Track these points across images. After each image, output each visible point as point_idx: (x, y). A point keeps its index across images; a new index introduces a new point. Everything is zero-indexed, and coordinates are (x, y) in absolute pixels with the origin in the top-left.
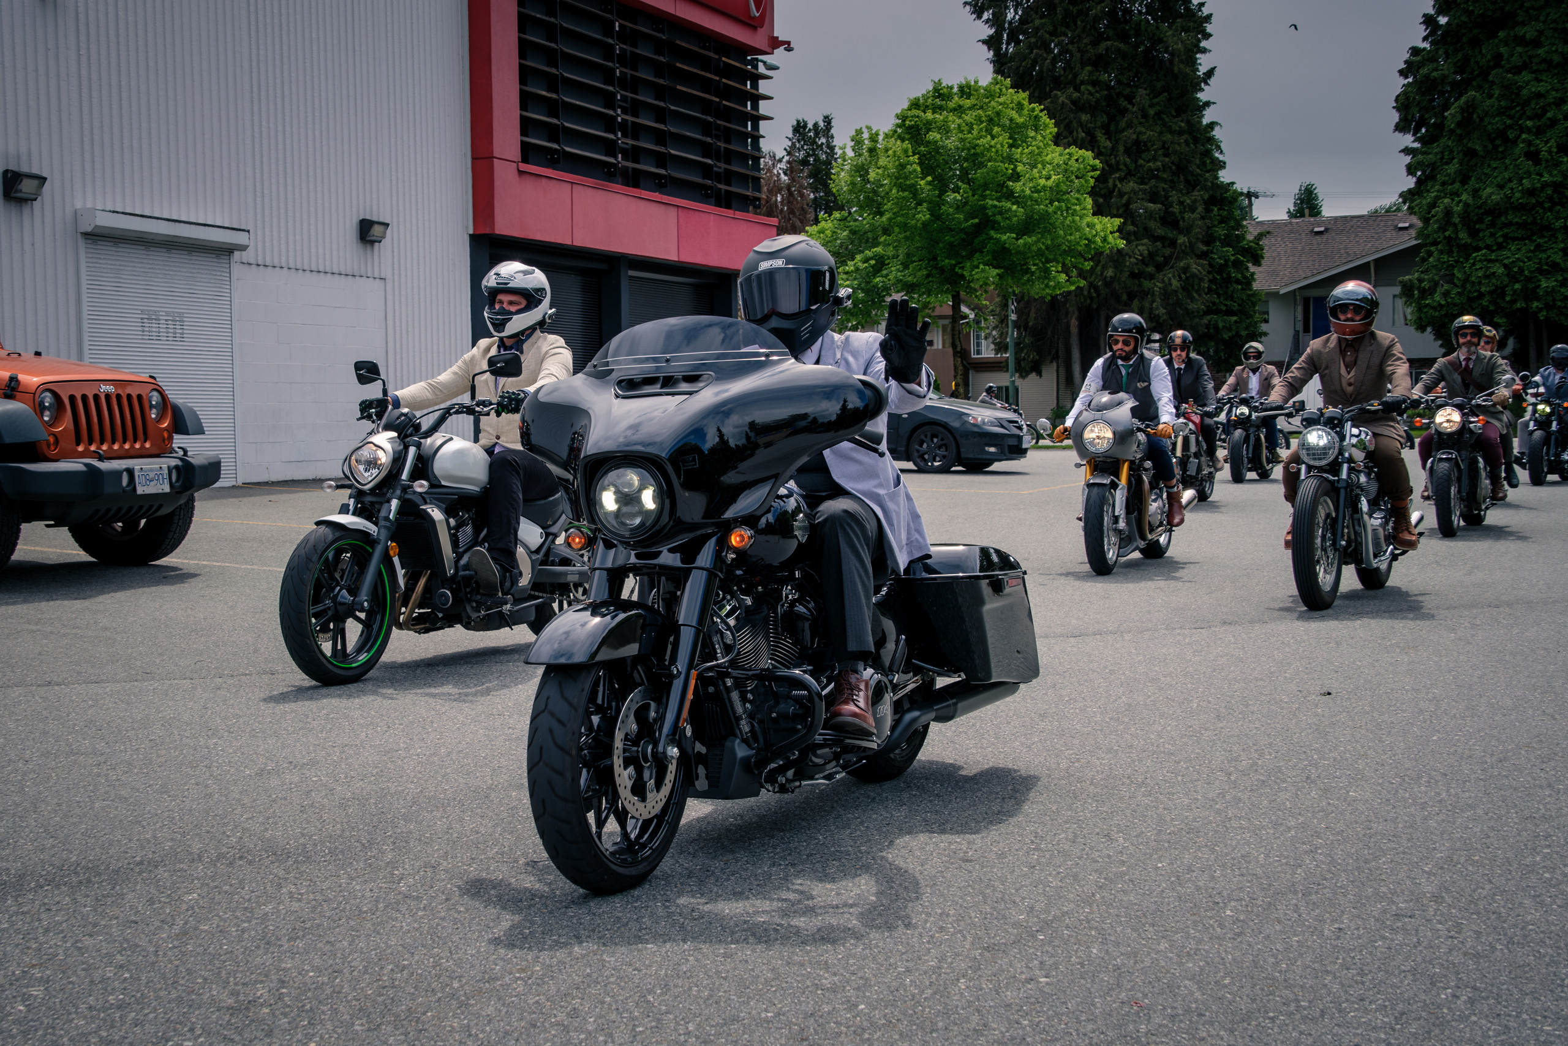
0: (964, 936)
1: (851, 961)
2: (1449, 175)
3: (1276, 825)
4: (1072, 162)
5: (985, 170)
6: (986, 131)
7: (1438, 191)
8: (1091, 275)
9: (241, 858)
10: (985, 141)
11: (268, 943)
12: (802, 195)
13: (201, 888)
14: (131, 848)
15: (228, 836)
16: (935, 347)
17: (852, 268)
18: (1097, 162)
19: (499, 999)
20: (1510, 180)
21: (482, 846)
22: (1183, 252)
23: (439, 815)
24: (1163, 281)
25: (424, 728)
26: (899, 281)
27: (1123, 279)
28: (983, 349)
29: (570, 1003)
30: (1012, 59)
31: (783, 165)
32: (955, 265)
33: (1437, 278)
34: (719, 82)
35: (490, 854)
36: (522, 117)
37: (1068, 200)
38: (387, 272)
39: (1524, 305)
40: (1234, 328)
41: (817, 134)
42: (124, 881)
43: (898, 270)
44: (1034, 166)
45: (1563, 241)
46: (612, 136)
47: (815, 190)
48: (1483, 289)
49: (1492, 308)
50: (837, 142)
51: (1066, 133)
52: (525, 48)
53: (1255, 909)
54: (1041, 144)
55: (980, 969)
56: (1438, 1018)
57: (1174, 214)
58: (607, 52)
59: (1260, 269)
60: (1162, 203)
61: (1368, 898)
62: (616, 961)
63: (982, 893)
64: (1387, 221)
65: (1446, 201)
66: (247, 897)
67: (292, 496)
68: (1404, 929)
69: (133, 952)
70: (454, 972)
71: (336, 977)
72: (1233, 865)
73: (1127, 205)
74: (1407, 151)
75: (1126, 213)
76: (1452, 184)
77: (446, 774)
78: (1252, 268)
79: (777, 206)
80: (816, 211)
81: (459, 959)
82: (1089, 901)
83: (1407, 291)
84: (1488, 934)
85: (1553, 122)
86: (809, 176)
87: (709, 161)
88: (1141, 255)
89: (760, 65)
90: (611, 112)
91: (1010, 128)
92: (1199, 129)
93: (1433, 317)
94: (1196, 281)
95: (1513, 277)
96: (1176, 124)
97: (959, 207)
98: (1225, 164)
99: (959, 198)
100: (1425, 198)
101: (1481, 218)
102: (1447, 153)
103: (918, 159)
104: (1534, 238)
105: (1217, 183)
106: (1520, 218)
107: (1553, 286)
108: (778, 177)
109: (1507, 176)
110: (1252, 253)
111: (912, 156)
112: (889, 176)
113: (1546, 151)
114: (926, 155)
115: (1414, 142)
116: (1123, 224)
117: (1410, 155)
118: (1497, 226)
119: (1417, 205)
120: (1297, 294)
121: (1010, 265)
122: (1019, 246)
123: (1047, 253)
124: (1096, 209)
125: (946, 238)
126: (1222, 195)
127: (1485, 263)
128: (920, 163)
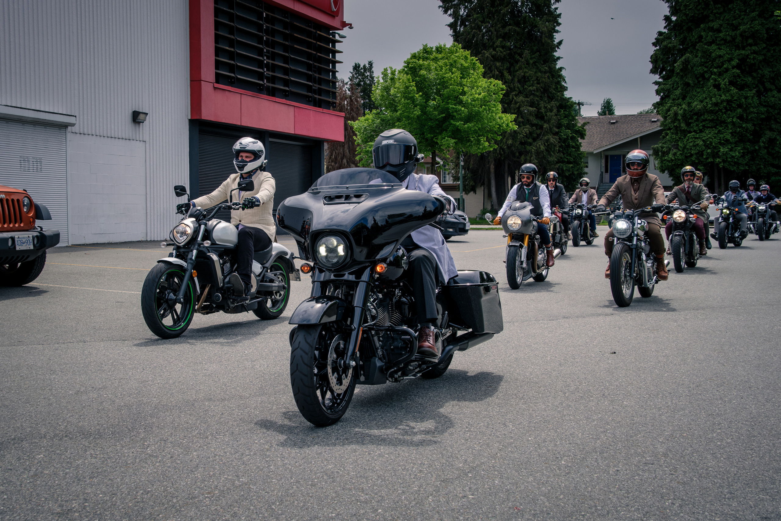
0: (432, 475)
1: (375, 488)
2: (677, 95)
3: (587, 418)
4: (492, 86)
5: (448, 90)
6: (449, 70)
7: (671, 103)
8: (501, 143)
9: (66, 436)
10: (449, 75)
11: (79, 480)
12: (357, 101)
13: (45, 452)
14: (9, 431)
15: (60, 425)
18: (504, 86)
19: (197, 508)
20: (706, 98)
21: (190, 430)
22: (546, 132)
23: (168, 414)
24: (536, 147)
25: (161, 370)
27: (517, 145)
28: (447, 179)
29: (233, 510)
30: (463, 34)
31: (348, 86)
32: (433, 137)
33: (670, 146)
34: (316, 44)
35: (194, 434)
36: (216, 60)
37: (489, 105)
38: (146, 138)
39: (712, 160)
40: (571, 170)
41: (365, 71)
42: (5, 448)
44: (473, 88)
45: (731, 129)
46: (261, 70)
47: (364, 99)
48: (692, 152)
49: (697, 161)
50: (375, 75)
51: (489, 72)
52: (218, 25)
53: (576, 461)
54: (476, 77)
55: (439, 491)
56: (664, 515)
57: (542, 113)
58: (260, 28)
59: (584, 141)
60: (536, 108)
61: (632, 455)
62: (257, 488)
63: (441, 453)
64: (646, 118)
65: (675, 108)
66: (69, 456)
67: (96, 251)
68: (649, 470)
69: (9, 485)
70: (174, 494)
71: (114, 497)
72: (566, 439)
73: (519, 108)
74: (656, 83)
75: (519, 112)
76: (678, 100)
77: (172, 393)
78: (580, 140)
79: (344, 107)
80: (364, 109)
81: (177, 487)
82: (494, 457)
83: (656, 152)
84: (690, 473)
85: (727, 70)
86: (361, 92)
87: (311, 84)
88: (526, 133)
89: (337, 35)
90: (261, 58)
91: (461, 69)
92: (554, 71)
93: (668, 165)
94: (553, 146)
95: (707, 146)
96: (543, 68)
97: (435, 108)
98: (567, 88)
99: (436, 104)
100: (665, 106)
101: (692, 117)
102: (675, 84)
103: (415, 84)
104: (718, 127)
105: (563, 98)
106: (711, 117)
107: (726, 151)
108: (345, 92)
109: (704, 96)
110: (580, 133)
111: (412, 82)
112: (400, 92)
113: (723, 84)
114: (419, 82)
115: (659, 78)
116: (517, 117)
117: (657, 85)
118: (700, 121)
119: (661, 110)
120: (602, 153)
121: (461, 138)
122: (465, 128)
123: (479, 131)
124: (503, 110)
125: (429, 123)
126: (565, 103)
127: (693, 139)
128: (416, 86)
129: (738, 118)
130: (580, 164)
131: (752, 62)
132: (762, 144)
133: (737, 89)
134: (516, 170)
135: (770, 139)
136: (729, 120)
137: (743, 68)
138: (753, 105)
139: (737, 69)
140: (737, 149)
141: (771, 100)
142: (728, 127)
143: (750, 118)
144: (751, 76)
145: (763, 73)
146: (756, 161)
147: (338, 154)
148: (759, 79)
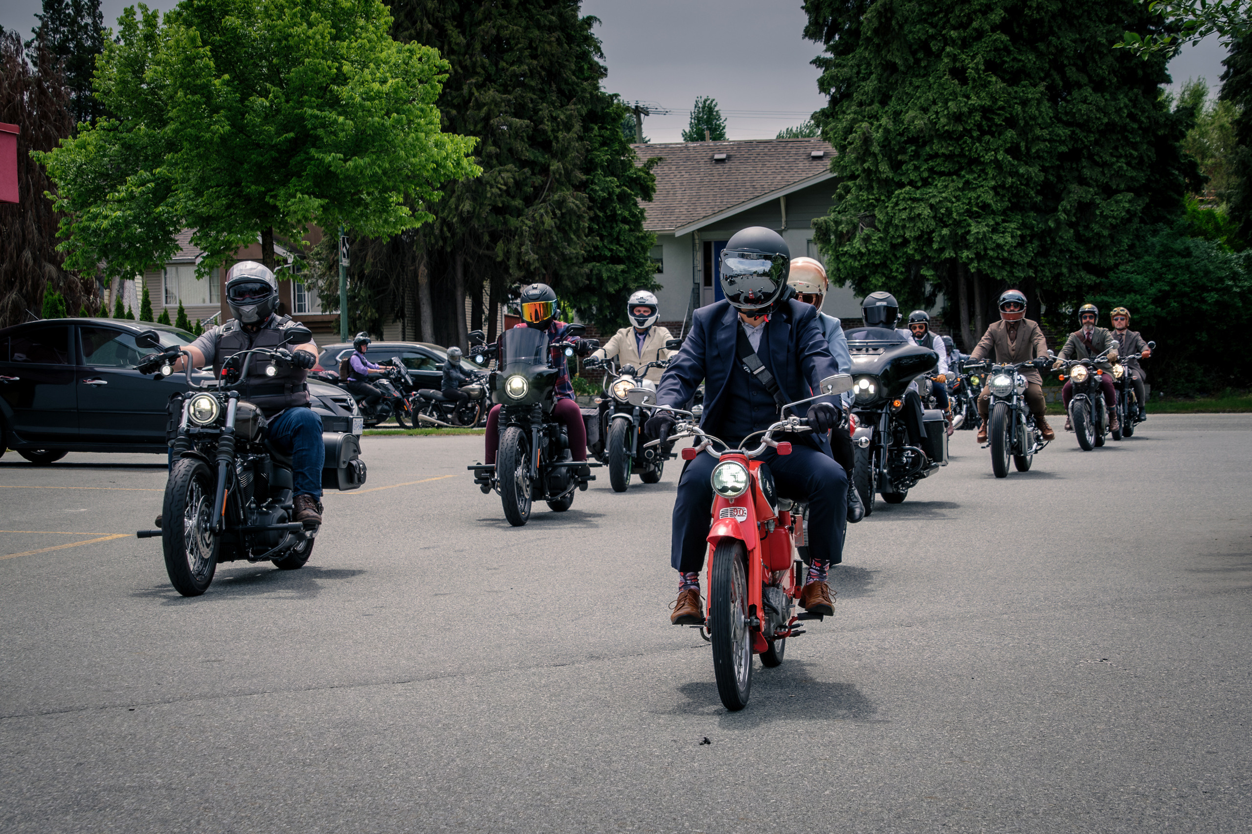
2: (867, 94)
4: (414, 61)
5: (301, 68)
6: (302, 16)
7: (855, 113)
8: (443, 211)
10: (301, 29)
12: (57, 93)
17: (123, 194)
18: (445, 62)
20: (934, 103)
22: (557, 181)
24: (533, 219)
26: (190, 213)
27: (484, 215)
28: (307, 303)
31: (32, 52)
32: (265, 193)
33: (856, 220)
37: (409, 110)
39: (953, 254)
40: (621, 279)
43: (188, 198)
44: (365, 66)
45: (994, 178)
47: (78, 88)
48: (907, 235)
49: (918, 257)
50: (105, 24)
51: (407, 24)
54: (374, 37)
57: (544, 132)
59: (651, 205)
60: (530, 119)
64: (798, 147)
65: (865, 125)
73: (487, 118)
74: (819, 62)
75: (486, 130)
76: (870, 105)
78: (642, 204)
79: (23, 107)
80: (76, 118)
83: (823, 235)
86: (69, 68)
88: (505, 184)
91: (334, 14)
92: (573, 25)
93: (852, 267)
94: (574, 218)
95: (941, 220)
96: (545, 17)
97: (269, 116)
98: (606, 70)
99: (268, 104)
100: (840, 120)
101: (904, 148)
102: (864, 67)
103: (211, 51)
104: (963, 173)
105: (597, 95)
106: (947, 148)
107: (984, 232)
108: (23, 68)
109: (931, 98)
110: (641, 184)
111: (203, 47)
112: (172, 74)
113: (972, 69)
114: (221, 47)
115: (826, 51)
116: (481, 144)
117: (822, 67)
118: (922, 158)
119: (831, 130)
120: (696, 237)
121: (337, 194)
122: (348, 170)
123: (384, 178)
124: (447, 123)
125: (253, 156)
126: (603, 109)
127: (909, 202)
128: (213, 56)
129: (1007, 151)
130: (642, 265)
131: (1036, 16)
132: (1063, 216)
133: (1004, 80)
134: (483, 279)
135: (1080, 203)
136: (989, 157)
137: (1017, 30)
138: (1040, 121)
139: (1003, 32)
140: (1009, 227)
141: (1080, 110)
142: (987, 174)
143: (1034, 151)
144: (1035, 49)
145: (1061, 44)
146: (1052, 256)
147: (9, 236)
148: (1051, 57)
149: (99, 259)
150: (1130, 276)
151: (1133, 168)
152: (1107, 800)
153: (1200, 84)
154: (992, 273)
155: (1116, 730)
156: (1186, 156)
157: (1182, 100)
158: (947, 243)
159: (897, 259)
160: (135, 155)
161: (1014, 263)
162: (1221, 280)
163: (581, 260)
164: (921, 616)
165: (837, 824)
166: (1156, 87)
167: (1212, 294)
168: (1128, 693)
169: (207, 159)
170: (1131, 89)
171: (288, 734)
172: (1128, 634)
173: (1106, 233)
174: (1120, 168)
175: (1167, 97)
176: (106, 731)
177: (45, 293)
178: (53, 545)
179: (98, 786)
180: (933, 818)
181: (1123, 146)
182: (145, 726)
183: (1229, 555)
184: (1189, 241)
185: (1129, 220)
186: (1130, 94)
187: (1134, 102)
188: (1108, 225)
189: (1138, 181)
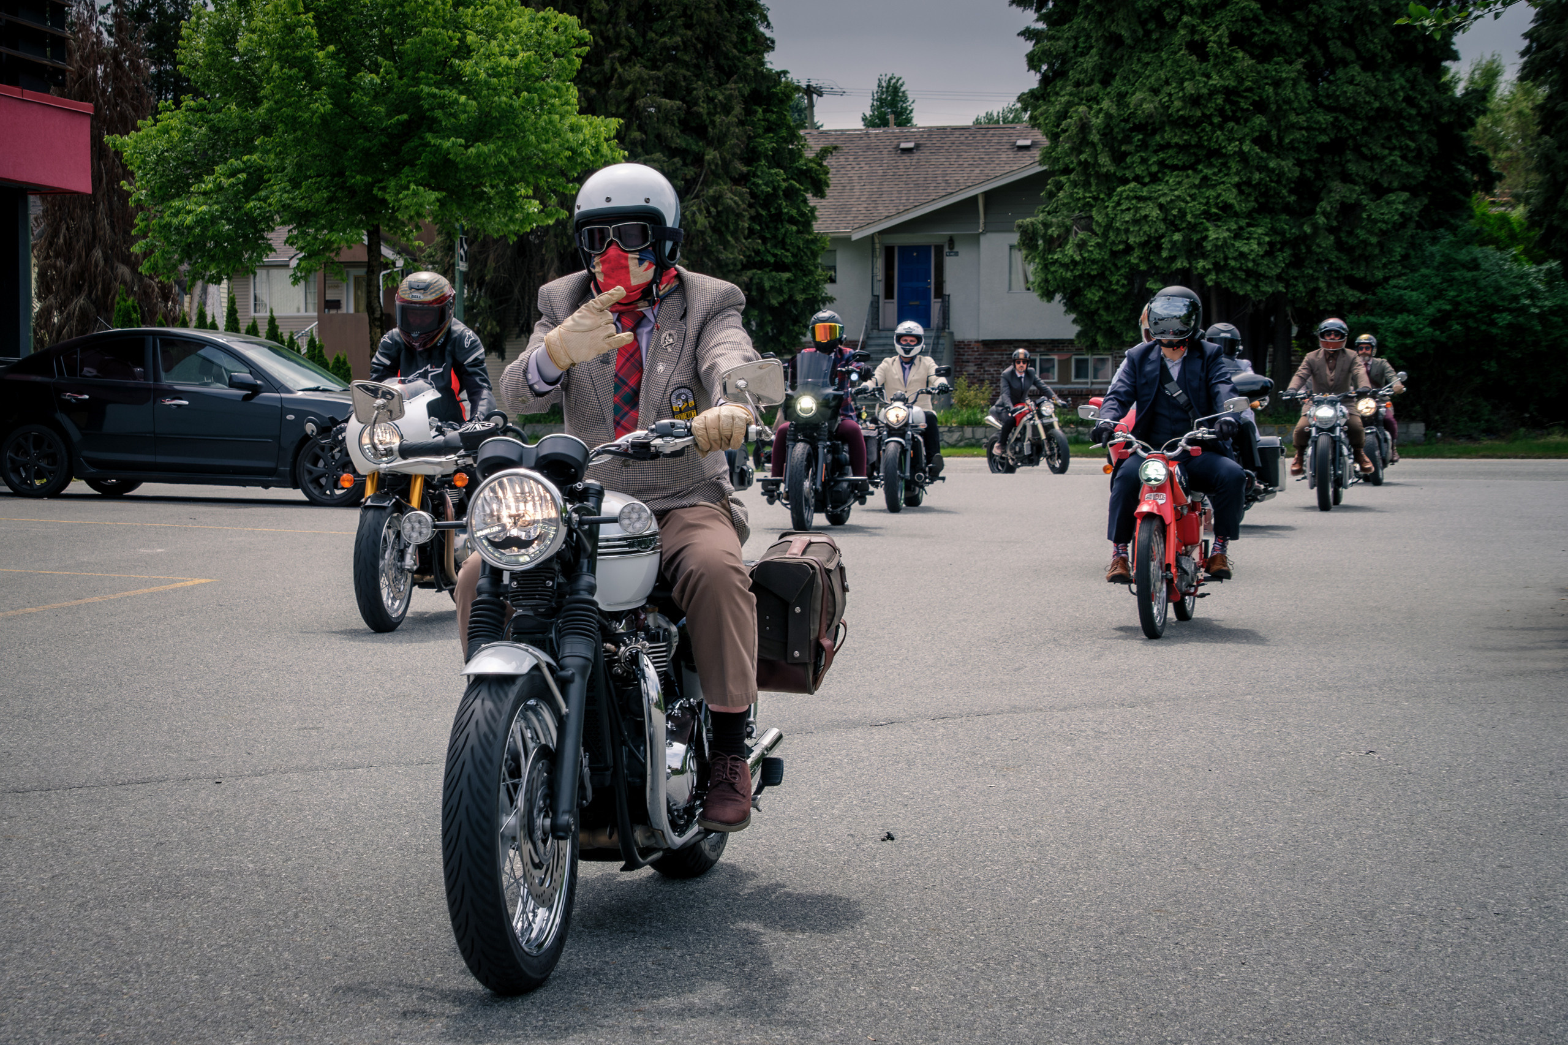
2: (1086, 72)
4: (549, 31)
5: (417, 39)
7: (1071, 94)
12: (135, 67)
16: (344, 310)
17: (210, 185)
18: (586, 32)
20: (1167, 82)
22: (713, 172)
26: (285, 207)
31: (106, 20)
32: (372, 185)
33: (1068, 222)
37: (542, 89)
40: (786, 289)
43: (284, 190)
44: (492, 36)
45: (1238, 173)
47: (158, 62)
48: (1131, 240)
49: (1143, 267)
54: (503, 3)
57: (699, 115)
59: (824, 202)
60: (683, 100)
64: (1001, 136)
65: (1082, 109)
73: (632, 99)
74: (1028, 34)
75: (629, 111)
76: (1089, 85)
78: (812, 201)
79: (96, 83)
83: (1029, 240)
86: (149, 38)
93: (1063, 279)
94: (732, 217)
95: (1172, 223)
97: (378, 95)
98: (773, 42)
99: (379, 81)
100: (1053, 103)
101: (1129, 136)
102: (1082, 39)
103: (314, 18)
104: (1200, 167)
105: (762, 72)
106: (1181, 137)
107: (1224, 238)
108: (97, 37)
109: (1163, 77)
110: (811, 177)
111: (305, 13)
112: (268, 44)
113: (1214, 42)
114: (326, 13)
115: (1037, 20)
116: (623, 129)
117: (1031, 39)
118: (1151, 149)
119: (1042, 114)
120: (877, 240)
121: (456, 186)
122: (469, 158)
123: (511, 168)
124: (584, 105)
125: (360, 141)
126: (769, 88)
127: (1134, 202)
128: (316, 24)
129: (1255, 141)
132: (1321, 220)
133: (1252, 56)
135: (1343, 204)
136: (1232, 148)
138: (1296, 105)
140: (1255, 232)
141: (1345, 92)
142: (1229, 168)
143: (1287, 141)
144: (1291, 19)
145: (1323, 13)
146: (1307, 268)
147: (77, 232)
148: (1311, 28)
149: (181, 262)
150: (1402, 292)
151: (1410, 162)
152: (1376, 920)
153: (1494, 61)
154: (1233, 287)
155: (1387, 836)
156: (1475, 148)
157: (1472, 81)
158: (1178, 250)
159: (1118, 269)
160: (225, 139)
161: (1261, 275)
162: (1516, 298)
163: (739, 267)
164: (1146, 694)
165: (1047, 939)
166: (1440, 65)
167: (1504, 315)
168: (1400, 792)
169: (306, 144)
170: (1409, 67)
171: (398, 815)
172: (1400, 722)
173: (1374, 240)
174: (1394, 162)
175: (1453, 77)
176: (190, 806)
177: (117, 299)
178: (126, 590)
179: (181, 870)
180: (1164, 935)
181: (1397, 136)
182: (235, 801)
183: (1523, 629)
184: (1477, 251)
185: (1403, 225)
186: (1408, 73)
187: (1413, 83)
188: (1377, 231)
189: (1415, 178)
